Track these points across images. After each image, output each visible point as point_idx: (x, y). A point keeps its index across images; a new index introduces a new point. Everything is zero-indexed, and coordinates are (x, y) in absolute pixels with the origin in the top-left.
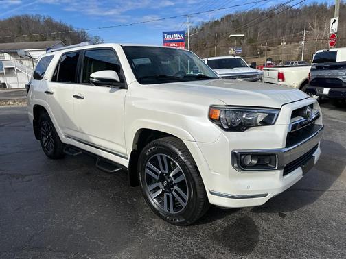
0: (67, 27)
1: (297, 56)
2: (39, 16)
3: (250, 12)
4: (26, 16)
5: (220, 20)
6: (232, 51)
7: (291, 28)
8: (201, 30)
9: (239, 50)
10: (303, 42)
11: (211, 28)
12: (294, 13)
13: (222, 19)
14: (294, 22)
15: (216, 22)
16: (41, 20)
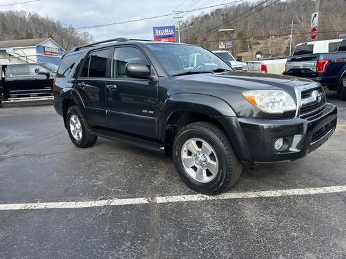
0: (54, 24)
1: (285, 49)
2: (24, 13)
3: (239, 6)
4: (11, 12)
5: (210, 15)
6: (222, 46)
7: (279, 22)
8: (191, 24)
9: (229, 44)
10: (291, 36)
11: (201, 22)
12: (283, 6)
13: (212, 14)
14: (283, 16)
15: (206, 17)
16: (26, 16)
